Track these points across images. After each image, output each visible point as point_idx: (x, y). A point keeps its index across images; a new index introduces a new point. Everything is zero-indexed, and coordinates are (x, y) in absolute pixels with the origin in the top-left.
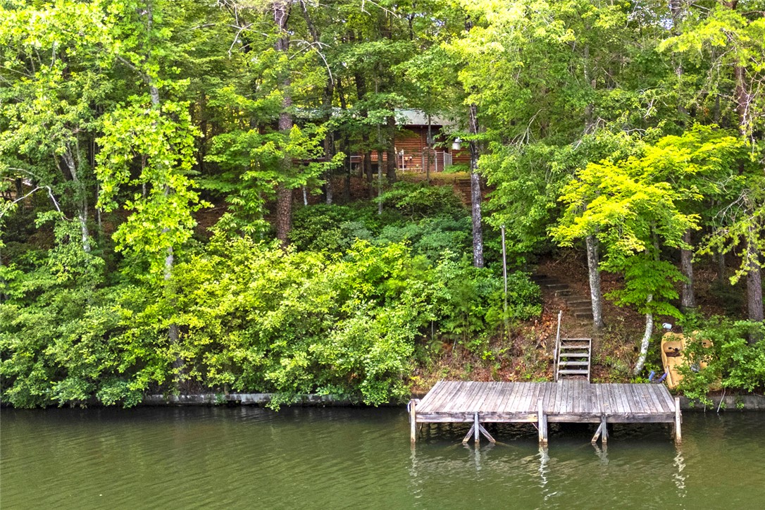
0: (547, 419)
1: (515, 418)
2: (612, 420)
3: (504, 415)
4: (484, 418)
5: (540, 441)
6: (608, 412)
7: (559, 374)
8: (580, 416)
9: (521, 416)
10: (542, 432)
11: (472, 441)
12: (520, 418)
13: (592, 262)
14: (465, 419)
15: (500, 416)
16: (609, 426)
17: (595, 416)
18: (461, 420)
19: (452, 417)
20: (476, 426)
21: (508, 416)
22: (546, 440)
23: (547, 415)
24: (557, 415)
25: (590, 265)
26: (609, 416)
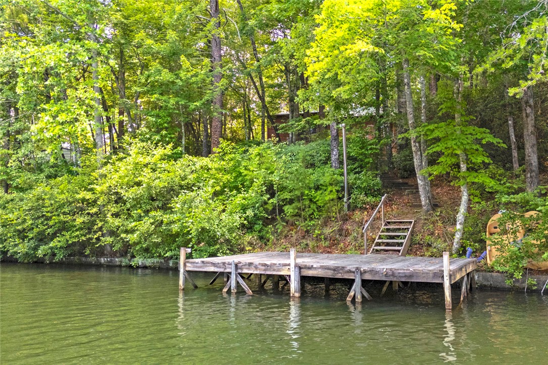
0: (300, 273)
1: (270, 270)
2: (367, 277)
3: (260, 267)
4: (241, 269)
5: (291, 295)
6: (364, 267)
7: (373, 249)
8: (334, 270)
9: (275, 268)
10: (294, 285)
11: (229, 292)
12: (274, 270)
13: (415, 146)
14: (225, 269)
15: (256, 268)
16: (365, 283)
17: (350, 271)
18: (222, 270)
19: (215, 266)
20: (233, 277)
21: (263, 268)
22: (297, 295)
23: (300, 268)
24: (311, 268)
25: (414, 149)
26: (365, 272)
